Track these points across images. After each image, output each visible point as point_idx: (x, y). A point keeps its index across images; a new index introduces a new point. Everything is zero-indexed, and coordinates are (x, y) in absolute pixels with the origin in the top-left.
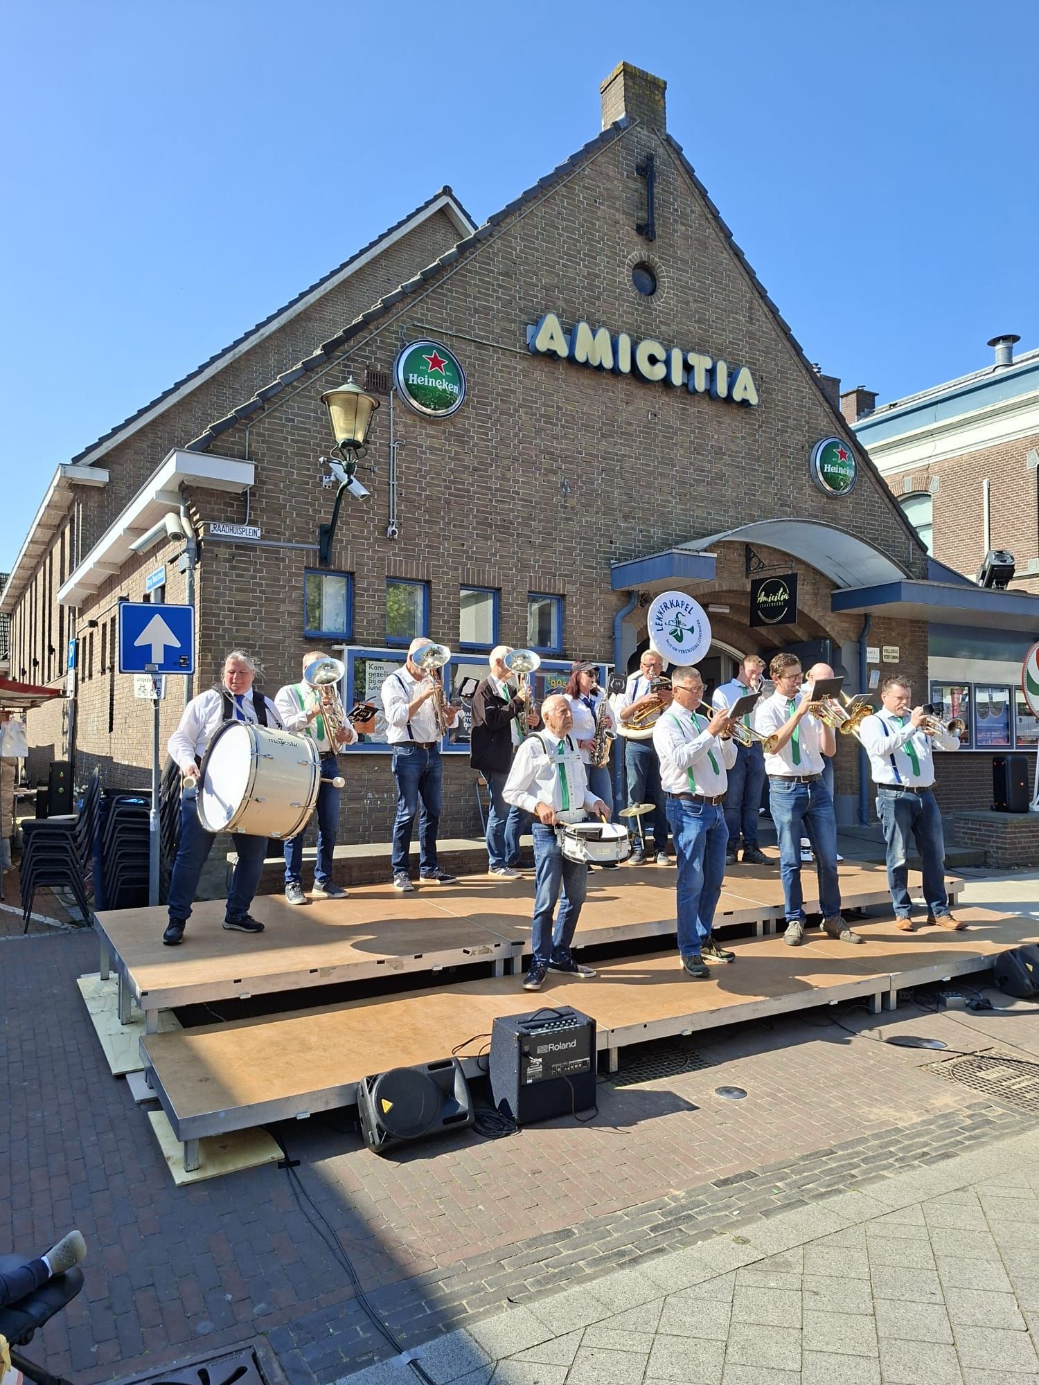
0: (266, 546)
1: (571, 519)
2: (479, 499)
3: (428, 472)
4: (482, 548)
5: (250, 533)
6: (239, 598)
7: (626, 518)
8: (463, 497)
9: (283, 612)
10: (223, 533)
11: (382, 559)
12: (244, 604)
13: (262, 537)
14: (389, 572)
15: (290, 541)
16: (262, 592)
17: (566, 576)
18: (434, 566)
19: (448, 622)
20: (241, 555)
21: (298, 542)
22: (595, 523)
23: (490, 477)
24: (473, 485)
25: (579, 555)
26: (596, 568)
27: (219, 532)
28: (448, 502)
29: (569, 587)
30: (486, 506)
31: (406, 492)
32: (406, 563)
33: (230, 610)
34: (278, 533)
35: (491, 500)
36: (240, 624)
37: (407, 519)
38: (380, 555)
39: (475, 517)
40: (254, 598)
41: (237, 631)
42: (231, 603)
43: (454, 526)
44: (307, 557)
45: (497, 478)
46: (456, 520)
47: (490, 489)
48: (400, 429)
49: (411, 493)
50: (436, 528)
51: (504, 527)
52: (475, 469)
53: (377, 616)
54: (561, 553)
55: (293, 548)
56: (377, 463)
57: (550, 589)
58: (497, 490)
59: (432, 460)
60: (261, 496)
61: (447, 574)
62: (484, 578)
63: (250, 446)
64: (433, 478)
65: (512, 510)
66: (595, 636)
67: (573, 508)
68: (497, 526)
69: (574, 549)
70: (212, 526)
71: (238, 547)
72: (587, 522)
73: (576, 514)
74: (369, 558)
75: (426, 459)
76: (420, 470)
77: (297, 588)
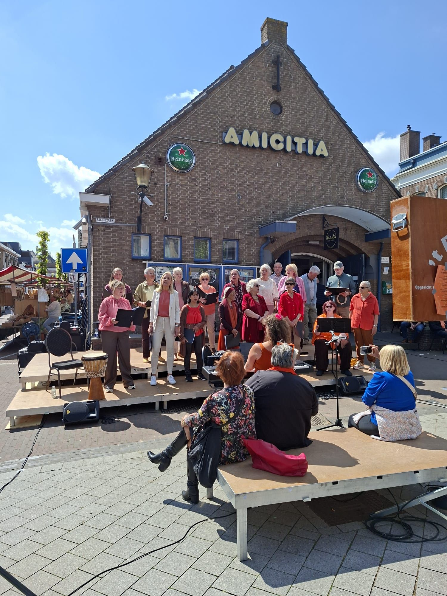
0: (117, 225)
1: (242, 209)
2: (202, 203)
3: (181, 194)
4: (203, 222)
5: (111, 221)
6: (107, 245)
7: (266, 207)
8: (195, 203)
9: (124, 250)
10: (101, 221)
11: (162, 228)
12: (109, 247)
13: (115, 222)
14: (165, 233)
15: (126, 223)
16: (115, 242)
17: (239, 232)
18: (183, 230)
19: (189, 252)
20: (107, 229)
21: (129, 223)
22: (252, 210)
23: (207, 194)
24: (199, 198)
25: (245, 223)
26: (253, 228)
27: (99, 221)
28: (189, 205)
29: (240, 236)
30: (205, 206)
31: (172, 202)
32: (172, 229)
33: (104, 249)
34: (121, 221)
35: (207, 204)
36: (107, 254)
37: (172, 213)
38: (161, 227)
39: (200, 210)
40: (112, 244)
41: (106, 257)
42: (104, 247)
43: (192, 214)
44: (133, 229)
45: (210, 194)
46: (193, 212)
47: (207, 199)
48: (169, 178)
49: (174, 203)
50: (184, 216)
51: (212, 214)
52: (200, 192)
53: (160, 250)
54: (237, 223)
55: (127, 226)
56: (160, 192)
57: (232, 237)
58: (209, 199)
59: (183, 189)
60: (115, 207)
61: (189, 233)
62: (204, 234)
63: (110, 189)
64: (182, 196)
65: (216, 207)
66: (252, 255)
67: (243, 205)
68: (209, 213)
69: (243, 221)
70: (96, 219)
71: (106, 226)
72: (249, 210)
73: (244, 207)
74: (157, 228)
75: (179, 189)
76: (177, 194)
77: (129, 241)
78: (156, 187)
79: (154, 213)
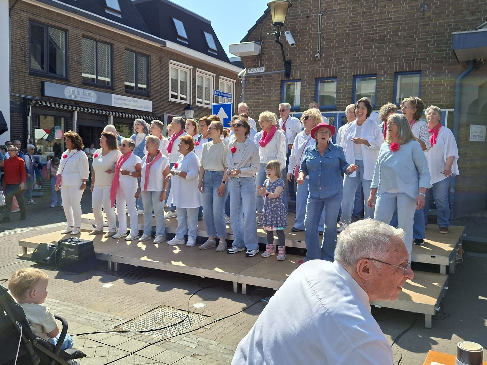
0: (267, 74)
1: (427, 25)
2: (365, 28)
3: (337, 23)
4: (366, 54)
5: (261, 70)
6: (257, 97)
7: (472, 13)
8: (356, 29)
9: (272, 101)
10: (252, 72)
11: (313, 71)
12: (258, 99)
13: (265, 71)
14: (316, 75)
15: (275, 70)
16: (265, 93)
17: (422, 59)
18: (339, 68)
19: (345, 96)
20: (258, 80)
21: (278, 70)
22: (446, 23)
23: (373, 15)
24: (362, 22)
25: (433, 45)
26: (446, 50)
27: (250, 72)
28: (348, 34)
29: (423, 65)
30: (370, 31)
31: (326, 35)
32: (325, 70)
33: (254, 102)
34: (271, 68)
35: (373, 27)
36: (257, 107)
37: (326, 48)
38: (313, 68)
39: (363, 38)
40: (262, 96)
41: (256, 110)
42: (254, 99)
43: (351, 46)
44: (282, 76)
45: (377, 14)
46: (352, 43)
47: (373, 21)
48: (324, 5)
49: (329, 35)
50: (341, 50)
51: (380, 40)
52: (364, 13)
53: (310, 97)
54: (419, 46)
55: (276, 73)
56: (313, 25)
57: (409, 68)
58: (377, 20)
59: (341, 15)
60: (266, 54)
61: (346, 71)
62: (366, 70)
63: (261, 34)
64: (340, 25)
65: (387, 29)
66: (443, 92)
67: (429, 18)
68: (376, 40)
69: (429, 42)
70: (248, 70)
71: (257, 77)
72: (440, 23)
73: (432, 20)
74: (308, 71)
75: (337, 16)
76: (334, 22)
77: (277, 90)
78: (308, 20)
79: (305, 53)
